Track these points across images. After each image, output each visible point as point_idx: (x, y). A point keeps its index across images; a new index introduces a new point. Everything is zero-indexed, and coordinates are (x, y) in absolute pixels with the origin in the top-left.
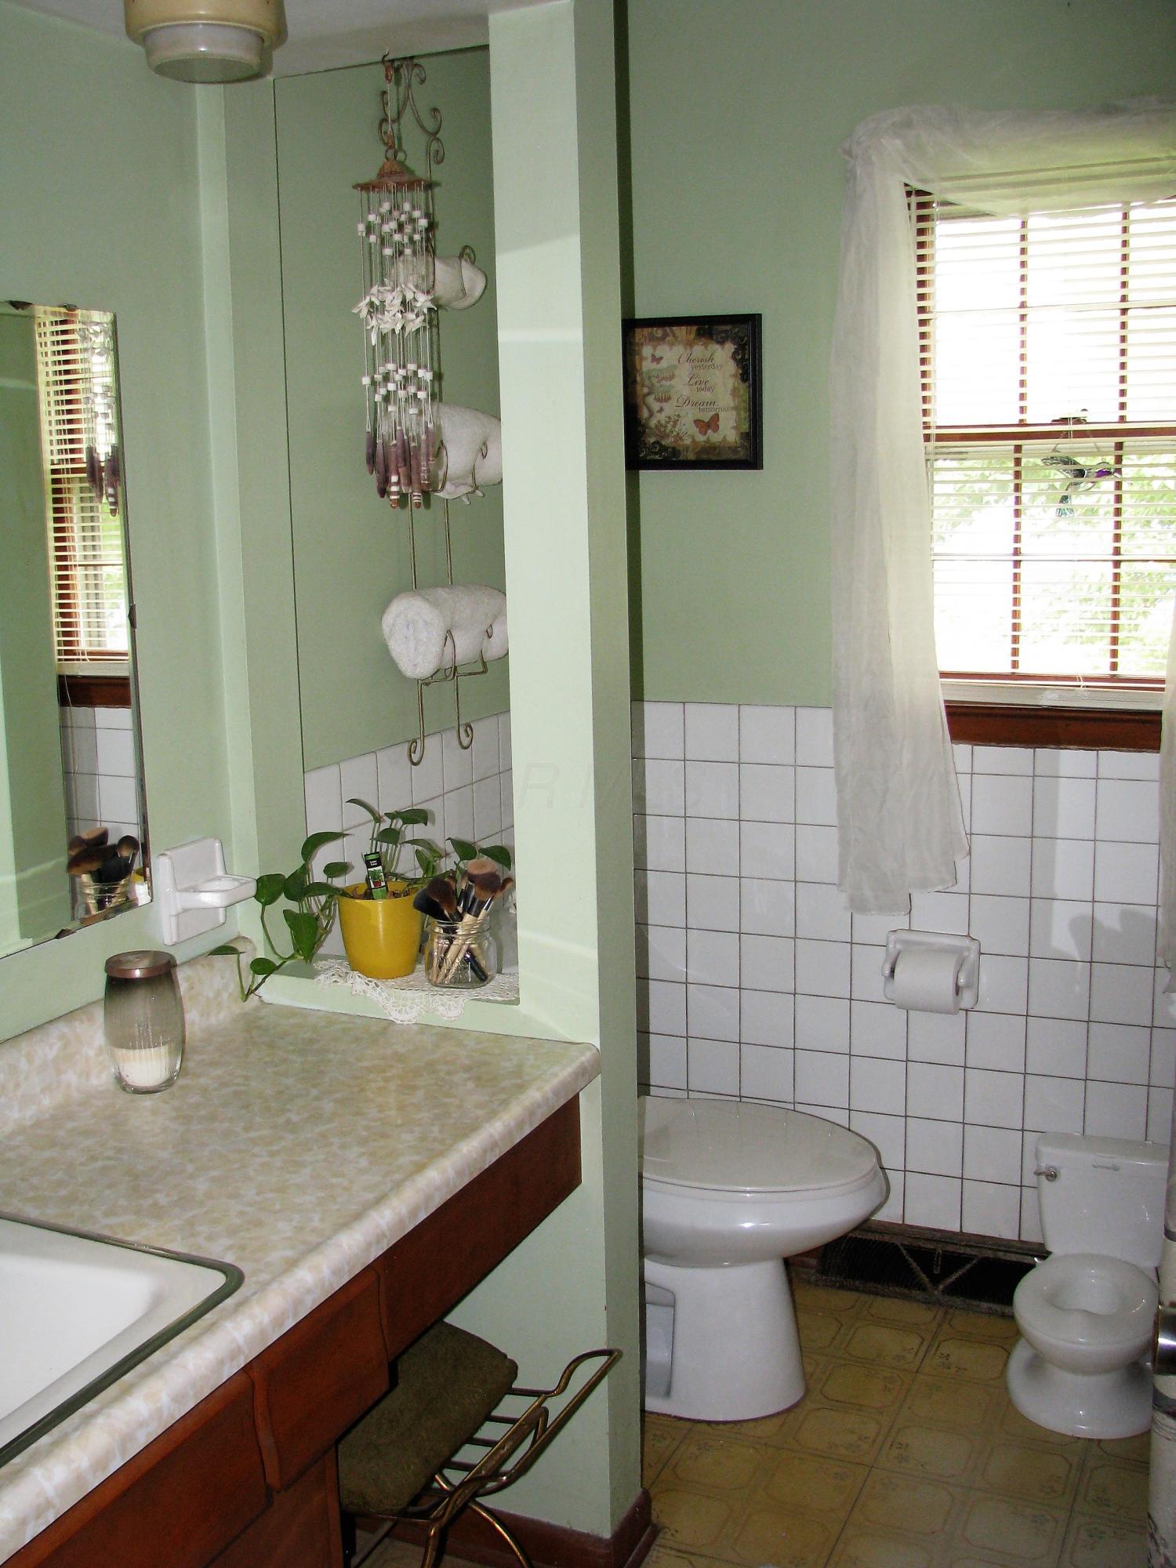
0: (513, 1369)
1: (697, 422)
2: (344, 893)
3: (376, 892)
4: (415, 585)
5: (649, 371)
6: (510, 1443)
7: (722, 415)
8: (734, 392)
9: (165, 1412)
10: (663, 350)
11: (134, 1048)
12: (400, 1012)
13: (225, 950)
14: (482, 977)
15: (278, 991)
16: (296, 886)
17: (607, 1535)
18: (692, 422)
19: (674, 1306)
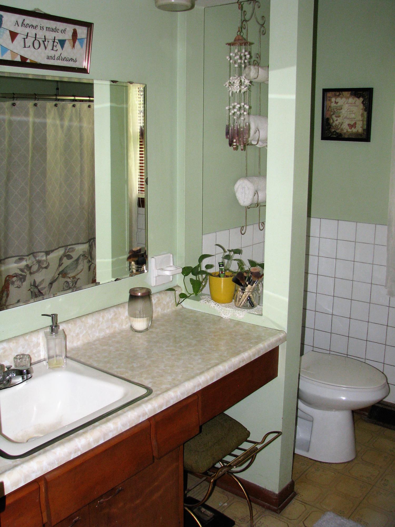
0: (248, 434)
1: (349, 125)
2: (211, 274)
3: (222, 275)
4: (246, 176)
5: (334, 106)
6: (243, 457)
7: (357, 123)
8: (362, 115)
9: (119, 429)
10: (338, 100)
11: (136, 317)
12: (225, 314)
13: (171, 289)
14: (253, 305)
15: (188, 304)
16: (195, 271)
17: (277, 492)
18: (347, 124)
19: (313, 421)
